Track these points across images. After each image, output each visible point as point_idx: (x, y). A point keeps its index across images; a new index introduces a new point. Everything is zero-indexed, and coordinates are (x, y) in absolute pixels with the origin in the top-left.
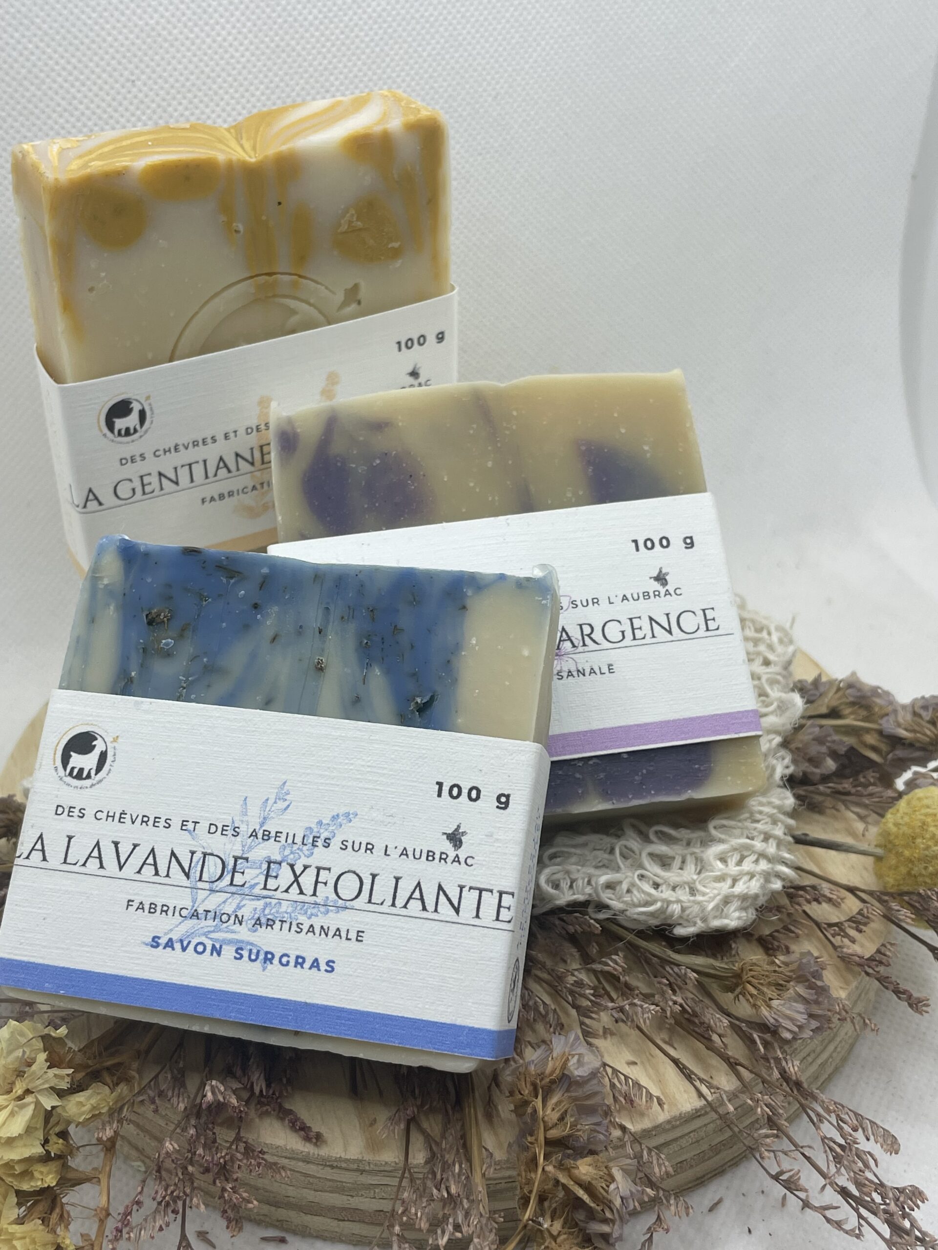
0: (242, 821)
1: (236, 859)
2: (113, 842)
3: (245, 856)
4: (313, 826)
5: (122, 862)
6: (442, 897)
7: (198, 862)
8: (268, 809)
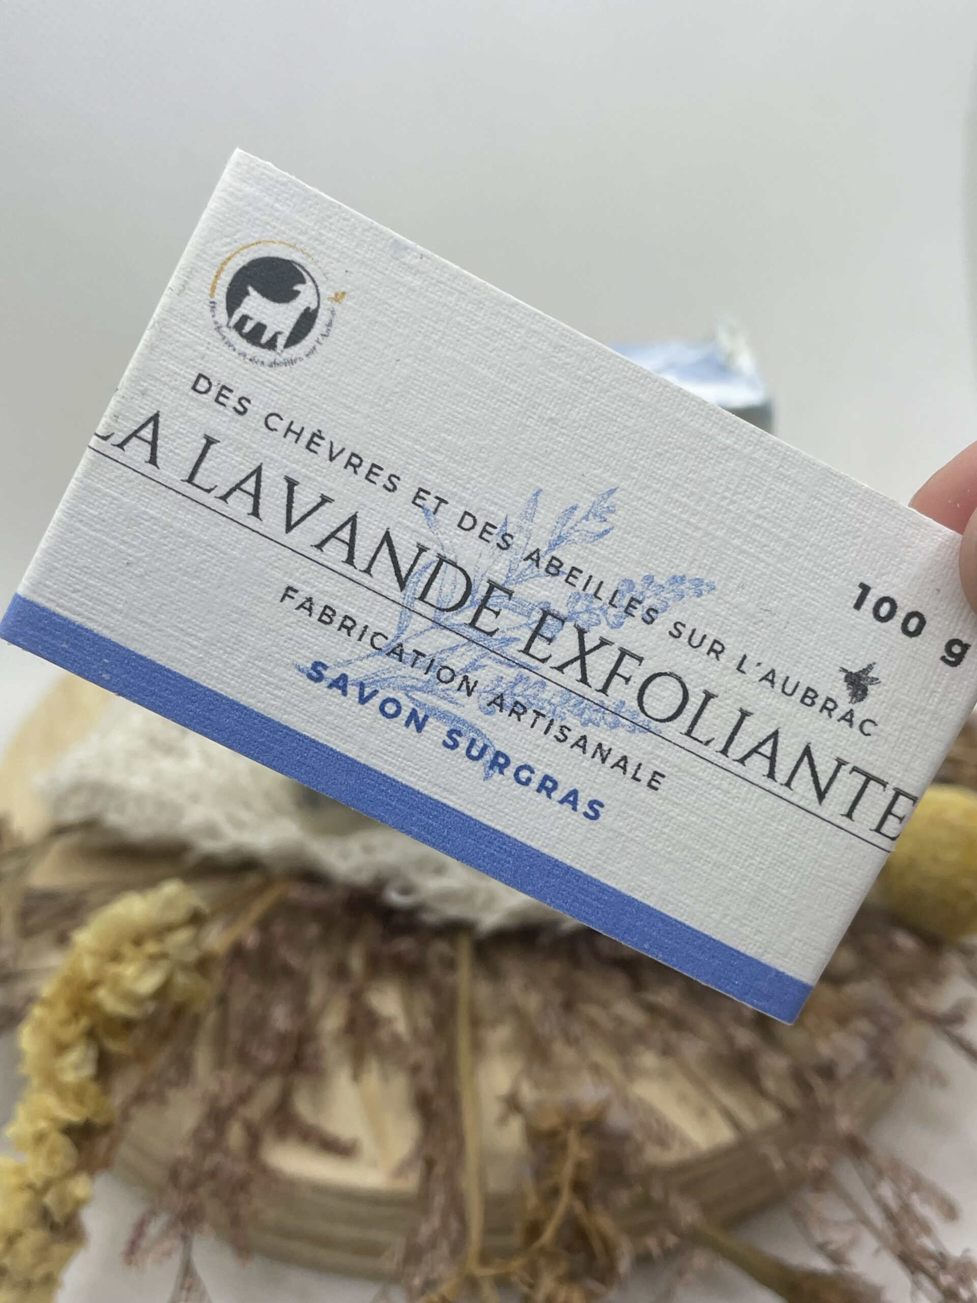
0: (521, 528)
1: (493, 586)
2: (287, 479)
3: (511, 587)
4: (637, 580)
5: (295, 518)
6: (805, 767)
7: (426, 568)
8: (569, 524)
